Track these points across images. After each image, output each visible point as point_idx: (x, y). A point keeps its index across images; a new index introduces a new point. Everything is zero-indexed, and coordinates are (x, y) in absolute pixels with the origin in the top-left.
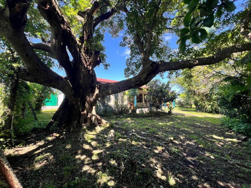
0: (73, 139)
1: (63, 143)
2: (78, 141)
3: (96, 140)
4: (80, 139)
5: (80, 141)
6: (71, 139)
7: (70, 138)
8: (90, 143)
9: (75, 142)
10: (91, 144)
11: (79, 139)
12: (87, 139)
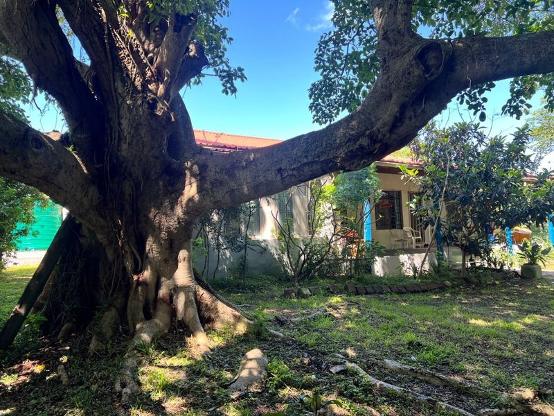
0: (94, 387)
1: (56, 400)
2: (113, 392)
3: (183, 393)
4: (124, 385)
5: (120, 395)
6: (88, 388)
7: (81, 383)
8: (160, 401)
9: (101, 397)
10: (164, 408)
11: (118, 387)
12: (147, 387)
